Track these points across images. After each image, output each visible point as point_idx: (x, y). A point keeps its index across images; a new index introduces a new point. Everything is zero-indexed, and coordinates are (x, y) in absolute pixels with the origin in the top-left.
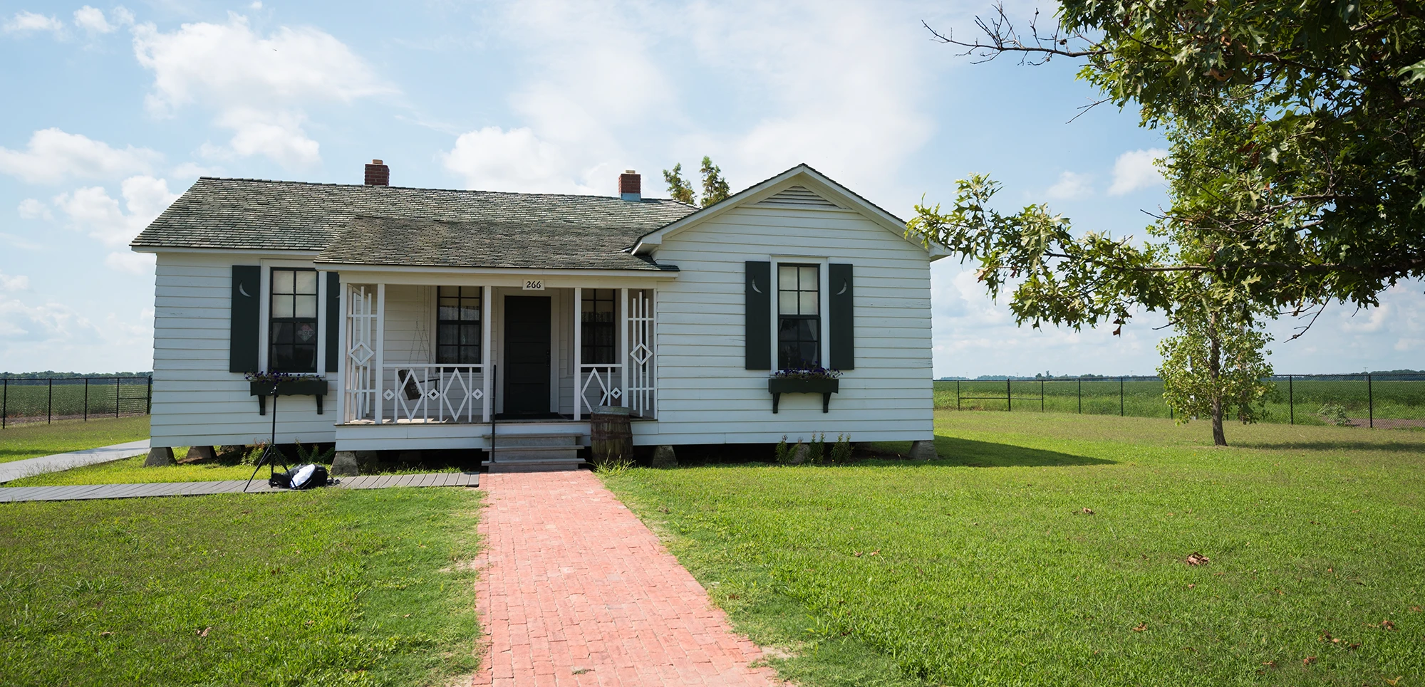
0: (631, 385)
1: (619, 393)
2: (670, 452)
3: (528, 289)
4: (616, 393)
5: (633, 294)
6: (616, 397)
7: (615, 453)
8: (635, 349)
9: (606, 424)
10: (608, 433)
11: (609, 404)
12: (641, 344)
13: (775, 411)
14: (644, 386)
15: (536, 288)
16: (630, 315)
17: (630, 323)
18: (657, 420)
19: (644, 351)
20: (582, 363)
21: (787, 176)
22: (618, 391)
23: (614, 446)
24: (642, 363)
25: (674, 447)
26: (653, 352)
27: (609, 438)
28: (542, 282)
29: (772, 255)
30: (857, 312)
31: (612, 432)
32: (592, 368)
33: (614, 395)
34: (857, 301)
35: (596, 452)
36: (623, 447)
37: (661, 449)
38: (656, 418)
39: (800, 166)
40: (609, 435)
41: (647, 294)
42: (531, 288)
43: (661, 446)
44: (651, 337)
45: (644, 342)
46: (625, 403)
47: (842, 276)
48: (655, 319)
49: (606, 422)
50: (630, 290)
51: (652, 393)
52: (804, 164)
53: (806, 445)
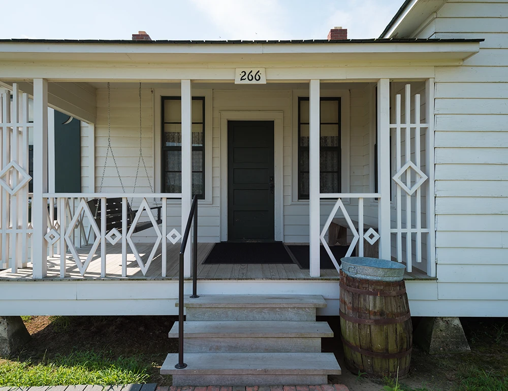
0: (393, 224)
1: (376, 236)
2: (456, 328)
3: (243, 82)
4: (372, 236)
5: (396, 87)
6: (372, 242)
7: (387, 350)
8: (400, 171)
9: (371, 297)
10: (375, 313)
11: (361, 253)
12: (409, 163)
14: (413, 226)
15: (254, 82)
16: (392, 120)
17: (392, 132)
18: (435, 279)
19: (414, 173)
20: (321, 192)
22: (374, 233)
23: (387, 338)
24: (411, 192)
25: (462, 319)
26: (428, 175)
27: (377, 322)
28: (262, 71)
31: (382, 313)
32: (336, 199)
33: (368, 240)
35: (352, 341)
36: (402, 339)
37: (441, 323)
38: (433, 275)
40: (378, 317)
41: (420, 86)
42: (246, 82)
43: (442, 318)
44: (424, 151)
45: (413, 159)
46: (385, 252)
48: (430, 125)
49: (370, 293)
50: (392, 84)
51: (425, 236)
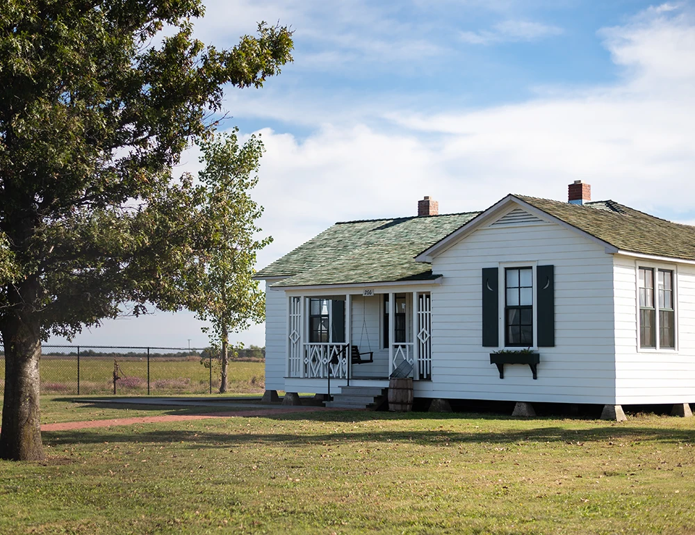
1: (413, 362)
3: (365, 295)
5: (420, 295)
8: (421, 332)
12: (424, 329)
13: (502, 377)
15: (369, 295)
16: (418, 309)
17: (419, 315)
18: (432, 381)
19: (425, 334)
20: (393, 342)
21: (500, 205)
22: (412, 360)
24: (424, 342)
28: (372, 290)
29: (500, 263)
30: (557, 302)
32: (398, 346)
34: (557, 294)
37: (434, 401)
38: (432, 379)
39: (508, 195)
41: (428, 295)
42: (367, 295)
43: (434, 398)
47: (546, 275)
48: (432, 312)
50: (418, 293)
52: (510, 194)
53: (523, 404)
